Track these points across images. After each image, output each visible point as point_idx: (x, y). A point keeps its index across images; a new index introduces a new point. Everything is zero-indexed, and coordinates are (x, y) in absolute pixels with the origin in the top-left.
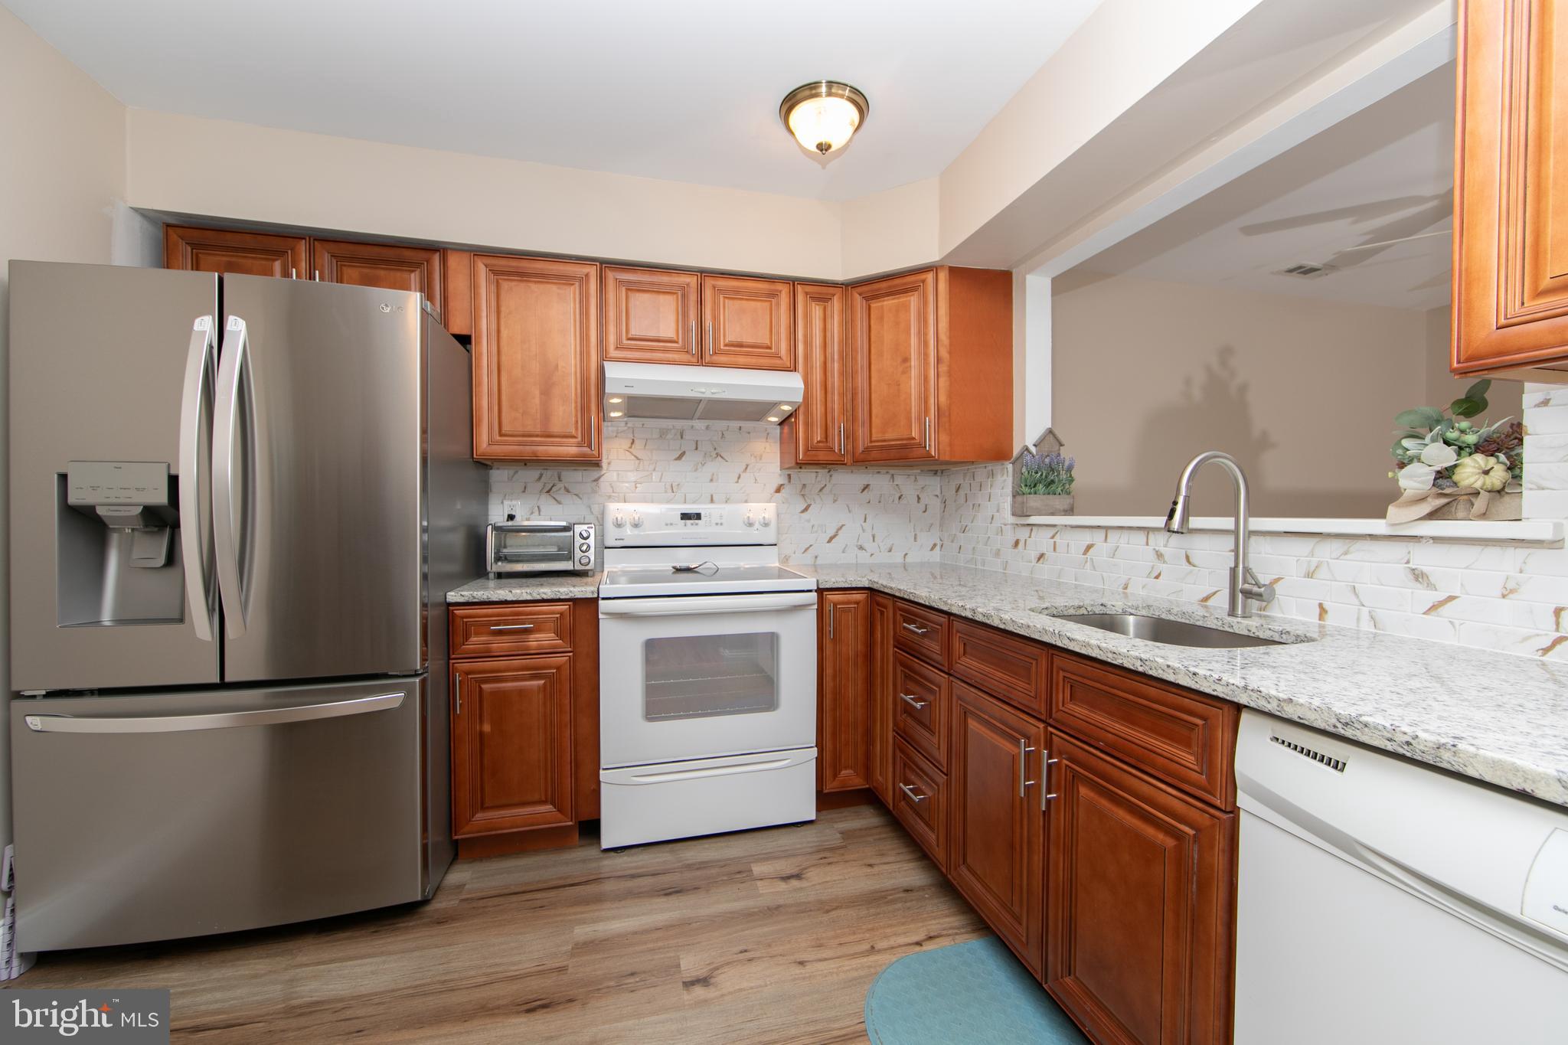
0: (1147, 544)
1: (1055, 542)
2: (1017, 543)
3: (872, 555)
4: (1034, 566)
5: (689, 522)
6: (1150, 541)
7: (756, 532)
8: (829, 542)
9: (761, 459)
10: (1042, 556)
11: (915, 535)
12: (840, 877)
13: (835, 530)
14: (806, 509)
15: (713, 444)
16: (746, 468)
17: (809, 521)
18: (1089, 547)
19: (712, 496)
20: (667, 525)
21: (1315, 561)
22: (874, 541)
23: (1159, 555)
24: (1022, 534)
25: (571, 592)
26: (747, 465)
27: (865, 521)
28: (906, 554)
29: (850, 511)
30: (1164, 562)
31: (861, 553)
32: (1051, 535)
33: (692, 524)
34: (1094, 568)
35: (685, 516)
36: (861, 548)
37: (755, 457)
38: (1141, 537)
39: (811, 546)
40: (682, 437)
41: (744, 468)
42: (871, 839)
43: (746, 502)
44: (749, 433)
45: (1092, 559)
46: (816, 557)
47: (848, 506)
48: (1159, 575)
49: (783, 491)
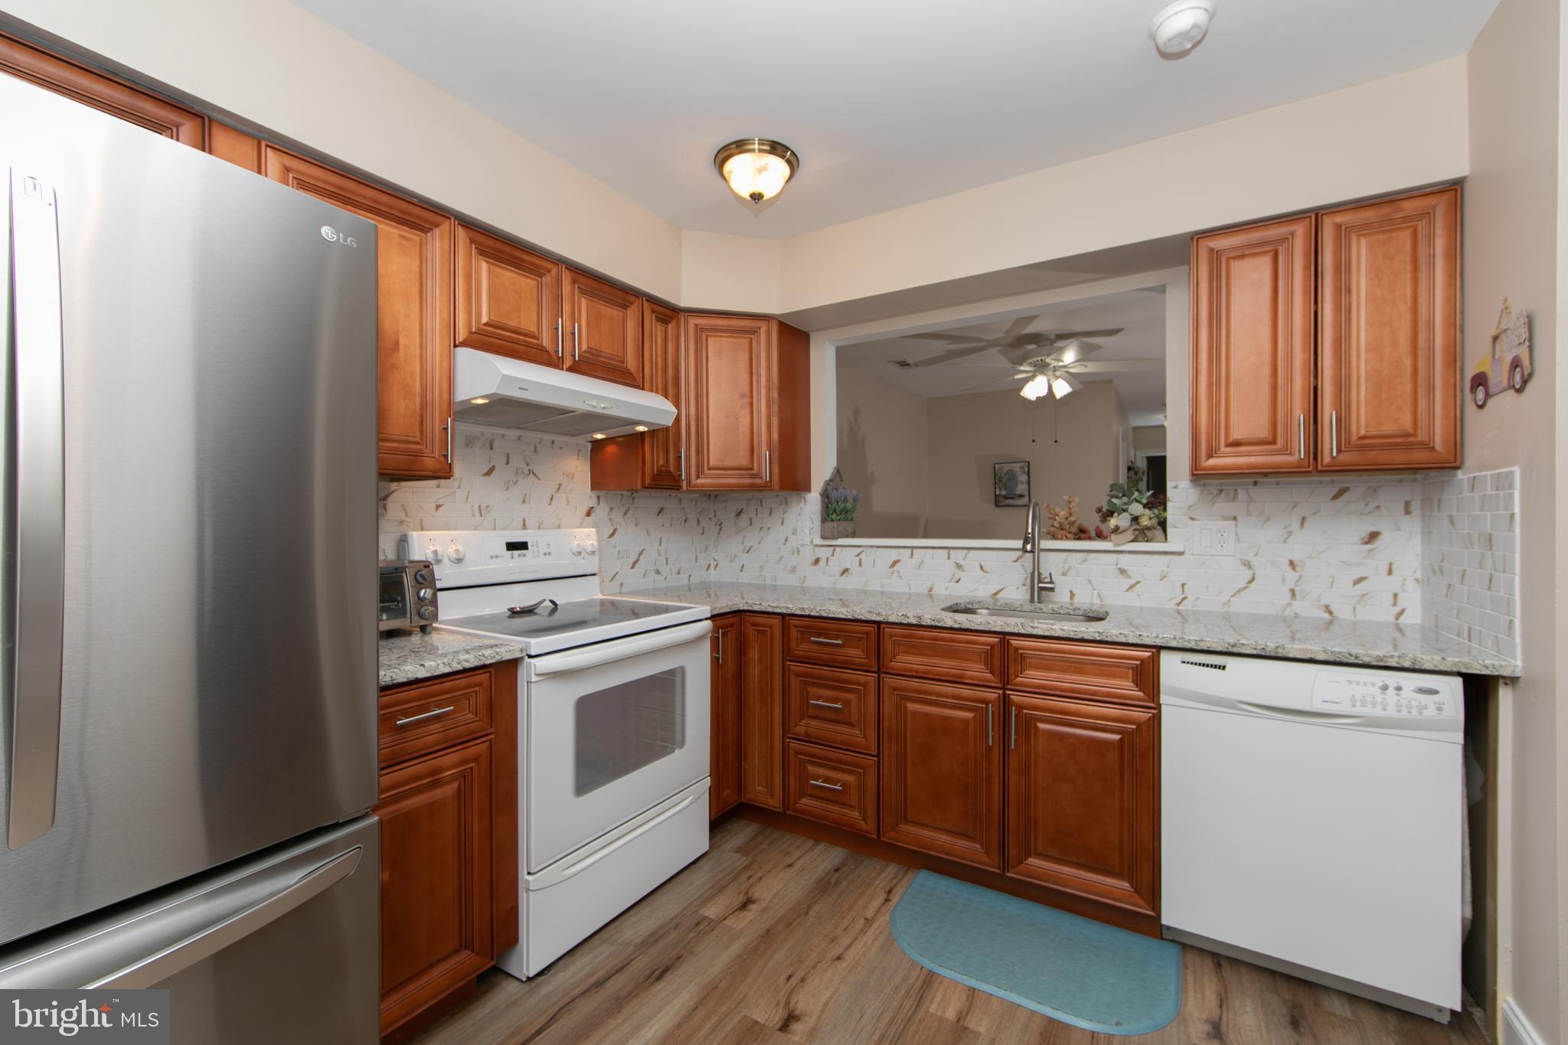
0: (949, 558)
1: (860, 560)
2: (817, 561)
3: (666, 578)
4: (836, 580)
5: (516, 553)
6: (951, 556)
7: (583, 561)
8: (632, 567)
9: (573, 478)
10: (846, 571)
11: (696, 556)
12: (781, 885)
13: (637, 555)
14: (612, 535)
15: (525, 458)
16: (559, 488)
17: (615, 547)
18: (895, 563)
19: (524, 520)
20: (492, 557)
21: (1067, 566)
22: (667, 564)
23: (959, 566)
24: (824, 553)
25: (497, 653)
26: (560, 485)
27: (660, 545)
28: (690, 576)
29: (649, 535)
30: (963, 571)
31: (658, 577)
32: (857, 553)
33: (519, 556)
34: (901, 578)
35: (512, 546)
36: (658, 572)
37: (567, 476)
38: (944, 552)
39: (617, 573)
40: (491, 448)
41: (557, 487)
42: (764, 846)
43: (559, 527)
44: (561, 448)
45: (898, 572)
46: (622, 585)
47: (647, 530)
48: (959, 580)
49: (593, 514)
